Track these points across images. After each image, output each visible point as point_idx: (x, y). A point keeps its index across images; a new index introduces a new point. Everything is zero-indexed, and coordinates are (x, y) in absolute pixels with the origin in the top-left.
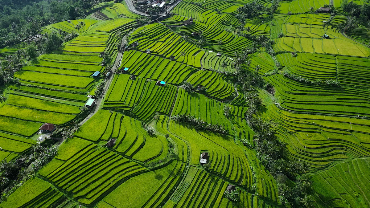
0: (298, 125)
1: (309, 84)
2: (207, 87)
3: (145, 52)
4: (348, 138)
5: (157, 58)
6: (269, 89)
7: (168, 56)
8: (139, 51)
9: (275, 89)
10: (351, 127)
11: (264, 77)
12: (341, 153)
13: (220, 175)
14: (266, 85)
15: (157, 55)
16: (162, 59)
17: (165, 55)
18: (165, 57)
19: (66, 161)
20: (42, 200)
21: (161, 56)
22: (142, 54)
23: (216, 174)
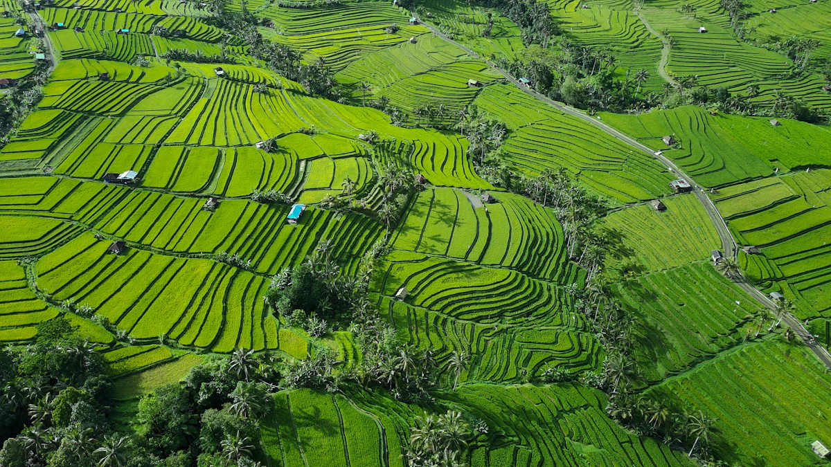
0: (308, 44)
1: (309, 8)
2: (188, 30)
3: (72, 7)
4: (359, 42)
5: (95, 13)
6: (266, 23)
7: (110, 8)
8: (61, 7)
9: (273, 21)
10: (360, 34)
11: (257, 14)
12: (355, 55)
13: (243, 81)
14: (261, 20)
15: (91, 9)
16: (102, 13)
17: (104, 8)
18: (105, 10)
19: (63, 95)
20: (63, 120)
21: (99, 10)
22: (68, 11)
23: (238, 81)
